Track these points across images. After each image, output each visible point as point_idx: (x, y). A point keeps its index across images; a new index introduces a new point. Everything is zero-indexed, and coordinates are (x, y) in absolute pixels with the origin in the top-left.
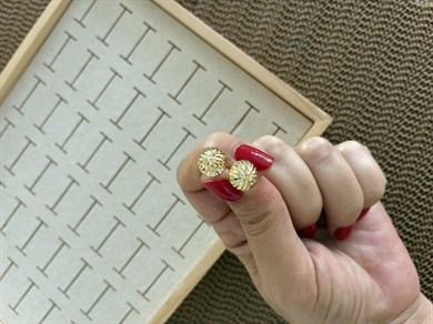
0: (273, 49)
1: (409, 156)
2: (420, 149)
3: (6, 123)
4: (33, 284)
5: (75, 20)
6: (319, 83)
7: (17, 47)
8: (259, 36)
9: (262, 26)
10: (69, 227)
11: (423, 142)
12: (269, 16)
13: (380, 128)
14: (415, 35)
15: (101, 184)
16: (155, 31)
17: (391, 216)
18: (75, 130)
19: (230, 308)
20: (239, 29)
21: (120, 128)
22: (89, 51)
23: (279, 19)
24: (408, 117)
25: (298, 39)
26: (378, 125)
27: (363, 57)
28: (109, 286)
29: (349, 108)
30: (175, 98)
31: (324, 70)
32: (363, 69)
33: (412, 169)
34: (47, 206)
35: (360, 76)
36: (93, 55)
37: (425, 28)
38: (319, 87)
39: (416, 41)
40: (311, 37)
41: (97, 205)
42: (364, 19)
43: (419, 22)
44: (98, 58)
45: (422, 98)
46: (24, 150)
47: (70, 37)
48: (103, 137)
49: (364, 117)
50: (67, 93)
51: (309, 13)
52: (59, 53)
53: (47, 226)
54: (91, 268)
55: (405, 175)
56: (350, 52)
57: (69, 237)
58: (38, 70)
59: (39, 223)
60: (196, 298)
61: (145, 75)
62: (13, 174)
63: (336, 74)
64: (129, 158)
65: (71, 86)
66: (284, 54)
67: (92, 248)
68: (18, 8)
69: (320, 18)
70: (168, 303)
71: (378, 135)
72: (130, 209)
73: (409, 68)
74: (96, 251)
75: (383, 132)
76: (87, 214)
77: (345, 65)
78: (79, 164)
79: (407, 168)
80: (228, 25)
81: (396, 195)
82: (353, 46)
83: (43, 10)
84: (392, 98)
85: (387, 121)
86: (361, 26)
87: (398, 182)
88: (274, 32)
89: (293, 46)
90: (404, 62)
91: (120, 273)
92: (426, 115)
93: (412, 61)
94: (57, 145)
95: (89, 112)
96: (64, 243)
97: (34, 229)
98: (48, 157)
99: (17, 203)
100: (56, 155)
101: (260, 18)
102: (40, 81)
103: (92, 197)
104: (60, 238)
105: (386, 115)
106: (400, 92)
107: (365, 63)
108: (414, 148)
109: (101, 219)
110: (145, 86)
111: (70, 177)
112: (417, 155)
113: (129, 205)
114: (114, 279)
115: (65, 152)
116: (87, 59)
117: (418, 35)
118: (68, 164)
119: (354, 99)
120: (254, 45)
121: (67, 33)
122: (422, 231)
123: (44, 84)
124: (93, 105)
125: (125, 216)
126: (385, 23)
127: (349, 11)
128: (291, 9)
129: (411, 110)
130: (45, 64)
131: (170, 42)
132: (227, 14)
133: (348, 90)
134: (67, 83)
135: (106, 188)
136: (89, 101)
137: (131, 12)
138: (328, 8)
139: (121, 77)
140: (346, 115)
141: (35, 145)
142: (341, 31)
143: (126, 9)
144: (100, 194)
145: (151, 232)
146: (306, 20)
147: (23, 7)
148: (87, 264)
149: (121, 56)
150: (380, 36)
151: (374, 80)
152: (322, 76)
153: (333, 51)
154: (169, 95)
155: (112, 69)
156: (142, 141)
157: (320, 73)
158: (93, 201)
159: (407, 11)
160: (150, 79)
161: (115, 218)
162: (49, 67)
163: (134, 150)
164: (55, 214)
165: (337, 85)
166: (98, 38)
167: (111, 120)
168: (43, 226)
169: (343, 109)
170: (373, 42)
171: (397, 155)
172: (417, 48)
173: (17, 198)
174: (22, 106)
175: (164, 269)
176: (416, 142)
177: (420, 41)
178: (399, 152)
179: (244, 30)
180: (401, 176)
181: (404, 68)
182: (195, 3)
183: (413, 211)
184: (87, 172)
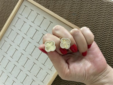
0: (69, 16)
1: (107, 39)
2: (109, 37)
3: (4, 41)
4: (14, 81)
5: (20, 14)
6: (82, 23)
7: (6, 22)
8: (65, 13)
9: (66, 11)
10: (22, 66)
11: (109, 35)
12: (67, 8)
13: (98, 33)
14: (104, 9)
15: (29, 54)
16: (39, 15)
17: (104, 55)
18: (22, 41)
19: (65, 83)
20: (60, 12)
21: (33, 39)
22: (24, 21)
23: (70, 9)
24: (105, 30)
25: (75, 13)
26: (98, 32)
27: (92, 16)
28: (34, 80)
30: (46, 31)
31: (83, 20)
32: (92, 19)
33: (108, 43)
34: (16, 61)
35: (92, 21)
36: (25, 22)
37: (107, 7)
38: (81, 24)
40: (78, 12)
41: (29, 60)
42: (91, 7)
43: (105, 6)
44: (26, 23)
45: (108, 25)
46: (9, 47)
47: (19, 18)
48: (29, 42)
49: (94, 31)
50: (19, 32)
51: (77, 6)
52: (16, 22)
53: (16, 66)
54: (29, 76)
55: (106, 44)
56: (89, 15)
57: (22, 68)
58: (12, 27)
59: (14, 65)
60: (56, 81)
61: (38, 26)
62: (7, 54)
63: (85, 21)
64: (36, 47)
65: (20, 30)
66: (72, 17)
67: (28, 71)
68: (5, 12)
69: (80, 8)
70: (49, 83)
71: (98, 35)
72: (37, 60)
73: (104, 17)
74: (29, 71)
75: (99, 34)
76: (26, 62)
77: (87, 18)
78: (23, 50)
79: (106, 43)
80: (57, 11)
81: (104, 50)
82: (89, 13)
83: (11, 12)
84: (100, 25)
85: (100, 31)
86: (90, 8)
87: (104, 46)
88: (69, 12)
89: (74, 15)
90: (102, 16)
91: (36, 77)
92: (109, 29)
93: (104, 16)
94: (17, 45)
95: (25, 36)
96: (21, 70)
97: (13, 67)
98: (15, 48)
99: (8, 61)
100: (18, 48)
101: (65, 9)
102: (12, 30)
103: (27, 58)
104: (20, 69)
105: (99, 30)
106: (102, 23)
107: (93, 17)
108: (107, 37)
109: (30, 63)
110: (38, 28)
111: (21, 53)
112: (108, 39)
113: (37, 59)
114: (35, 78)
115: (20, 47)
116: (23, 23)
117: (105, 9)
118: (21, 50)
119: (91, 26)
120: (64, 16)
121: (18, 17)
122: (112, 58)
123: (13, 30)
124: (26, 34)
125: (36, 62)
126: (96, 7)
127: (87, 5)
128: (73, 6)
129: (106, 28)
130: (13, 26)
131: (43, 17)
132: (57, 9)
133: (89, 24)
134: (19, 29)
135: (31, 55)
136: (25, 34)
137: (33, 11)
138: (82, 5)
139: (32, 27)
141: (12, 46)
142: (86, 10)
143: (32, 10)
144: (29, 57)
145: (43, 65)
146: (77, 8)
147: (6, 12)
148: (27, 75)
149: (32, 22)
150: (95, 10)
151: (95, 21)
152: (82, 22)
153: (84, 15)
154: (45, 30)
155: (30, 25)
156: (39, 42)
157: (81, 21)
158: (28, 59)
159: (102, 3)
160: (39, 26)
161: (34, 62)
162: (14, 26)
163: (37, 45)
164: (18, 63)
165: (86, 23)
166: (26, 18)
167: (30, 38)
168: (15, 66)
170: (94, 12)
171: (103, 40)
172: (105, 12)
173: (8, 60)
174: (8, 37)
175: (47, 75)
176: (108, 36)
177: (106, 10)
178: (104, 39)
179: (62, 12)
180: (105, 45)
181: (103, 18)
182: (49, 7)
183: (109, 53)
184: (26, 51)
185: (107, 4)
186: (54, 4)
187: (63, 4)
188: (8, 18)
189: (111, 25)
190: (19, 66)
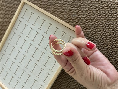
0: (69, 17)
1: (106, 40)
3: (8, 44)
4: (18, 82)
5: (21, 17)
6: (81, 24)
7: (9, 25)
8: (65, 15)
9: (65, 12)
10: (25, 67)
11: (110, 36)
12: (67, 9)
13: (98, 33)
15: (31, 56)
16: (39, 17)
18: (24, 43)
20: (60, 13)
21: (34, 42)
22: (25, 24)
23: (69, 10)
24: (105, 30)
25: (75, 14)
27: (91, 16)
28: (36, 80)
29: (90, 30)
30: (46, 33)
31: (82, 21)
32: (92, 19)
33: (108, 43)
34: (19, 62)
35: (91, 21)
39: (105, 10)
40: (78, 13)
41: (31, 61)
42: (90, 7)
43: (105, 5)
44: (27, 26)
45: (108, 24)
46: (13, 50)
48: (30, 44)
49: (94, 31)
50: (21, 35)
51: (76, 7)
52: (18, 26)
53: (20, 67)
54: (31, 76)
56: (88, 15)
57: (25, 69)
58: (14, 30)
61: (38, 28)
62: (11, 56)
63: (85, 21)
64: (37, 48)
65: (22, 33)
66: (72, 18)
67: (31, 71)
68: (8, 16)
69: (79, 8)
71: (97, 35)
72: (38, 61)
76: (28, 63)
77: (87, 19)
78: (26, 51)
79: (106, 43)
80: (57, 13)
81: (104, 50)
84: (100, 26)
85: (100, 32)
87: (104, 47)
88: (69, 13)
89: (74, 16)
91: (38, 77)
92: (110, 29)
93: (104, 15)
94: (20, 47)
95: (27, 39)
96: (24, 71)
97: (17, 68)
98: (18, 50)
99: (12, 62)
100: (20, 50)
101: (65, 10)
102: (15, 33)
103: (29, 59)
105: (99, 30)
106: (102, 24)
109: (32, 64)
110: (39, 31)
111: (24, 55)
115: (22, 49)
116: (25, 26)
118: (23, 51)
119: (90, 27)
121: (20, 21)
122: (112, 59)
125: (38, 63)
126: (96, 7)
127: (86, 5)
128: (72, 7)
131: (43, 19)
132: (57, 10)
133: (89, 25)
136: (26, 36)
138: (81, 5)
139: (33, 29)
140: (89, 31)
141: (15, 48)
142: (85, 10)
143: (32, 13)
144: (31, 58)
145: (44, 66)
146: (76, 9)
149: (33, 24)
151: (95, 22)
153: (84, 16)
155: (31, 28)
156: (39, 44)
160: (40, 29)
161: (35, 63)
162: (17, 29)
163: (38, 46)
164: (21, 64)
165: (86, 24)
166: (27, 21)
167: (32, 40)
169: (88, 30)
171: (103, 40)
174: (11, 39)
175: (48, 75)
176: (108, 36)
180: (105, 45)
181: (103, 17)
182: (49, 9)
183: (109, 54)
184: (28, 53)
185: (107, 3)
186: (54, 6)
187: (62, 5)
188: (11, 20)
189: (111, 25)
190: (22, 67)
